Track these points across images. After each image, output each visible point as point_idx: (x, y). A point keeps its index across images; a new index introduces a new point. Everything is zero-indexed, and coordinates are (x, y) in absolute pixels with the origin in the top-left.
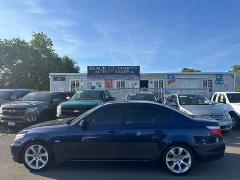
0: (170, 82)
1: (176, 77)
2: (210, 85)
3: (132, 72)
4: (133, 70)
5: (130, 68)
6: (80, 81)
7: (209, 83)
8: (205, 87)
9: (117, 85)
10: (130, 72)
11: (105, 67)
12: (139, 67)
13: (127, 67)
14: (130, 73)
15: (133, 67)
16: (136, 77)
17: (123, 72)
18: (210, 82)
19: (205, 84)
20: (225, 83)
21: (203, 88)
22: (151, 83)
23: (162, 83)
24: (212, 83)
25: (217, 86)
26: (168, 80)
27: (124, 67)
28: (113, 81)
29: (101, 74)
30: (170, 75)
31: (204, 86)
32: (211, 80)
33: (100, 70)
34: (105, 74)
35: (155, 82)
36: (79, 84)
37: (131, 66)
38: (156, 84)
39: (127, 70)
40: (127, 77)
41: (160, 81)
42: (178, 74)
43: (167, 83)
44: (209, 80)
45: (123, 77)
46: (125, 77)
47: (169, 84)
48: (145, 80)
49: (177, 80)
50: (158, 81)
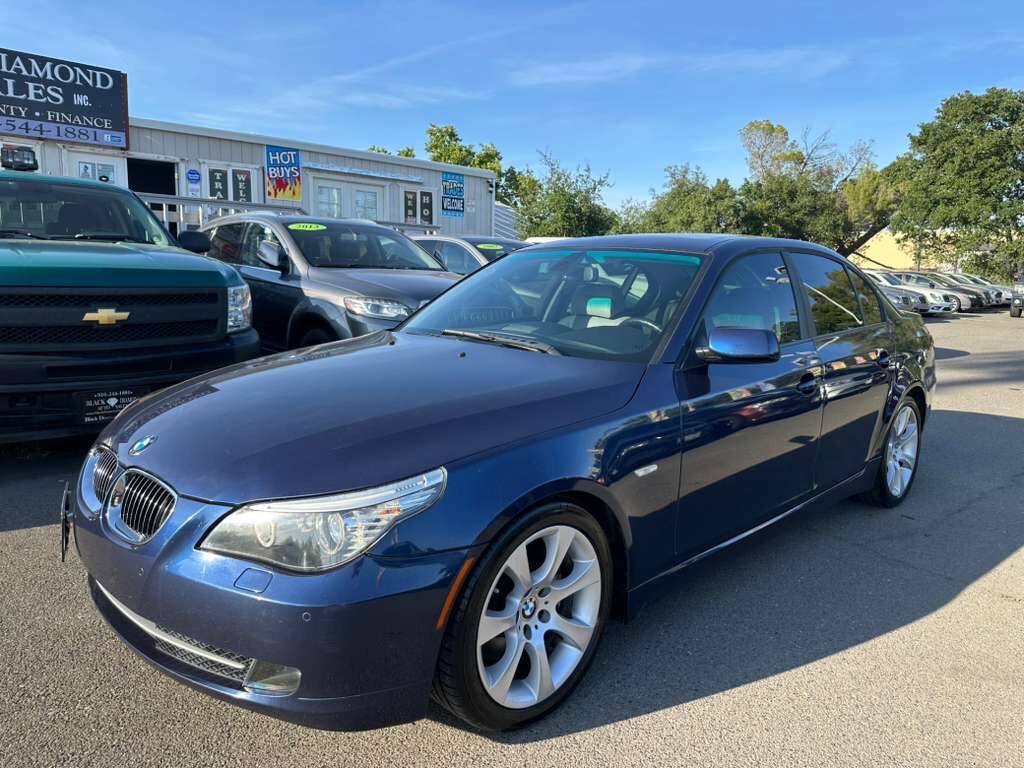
0: (281, 184)
1: (305, 162)
2: (426, 212)
3: (81, 100)
4: (84, 89)
5: (64, 73)
7: (424, 206)
8: (410, 220)
10: (68, 98)
12: (120, 79)
13: (42, 61)
14: (69, 107)
15: (84, 68)
16: (107, 137)
17: (21, 88)
18: (426, 200)
19: (410, 208)
20: (468, 209)
21: (402, 221)
22: (194, 177)
23: (248, 182)
24: (429, 206)
25: (446, 216)
26: (274, 172)
27: (25, 58)
30: (280, 149)
31: (406, 215)
32: (430, 195)
35: (212, 173)
37: (72, 65)
38: (218, 185)
39: (44, 81)
40: (46, 126)
41: (235, 173)
42: (316, 152)
43: (270, 188)
44: (423, 194)
45: (19, 122)
46: (33, 124)
47: (280, 193)
48: (162, 158)
49: (311, 175)
50: (224, 174)
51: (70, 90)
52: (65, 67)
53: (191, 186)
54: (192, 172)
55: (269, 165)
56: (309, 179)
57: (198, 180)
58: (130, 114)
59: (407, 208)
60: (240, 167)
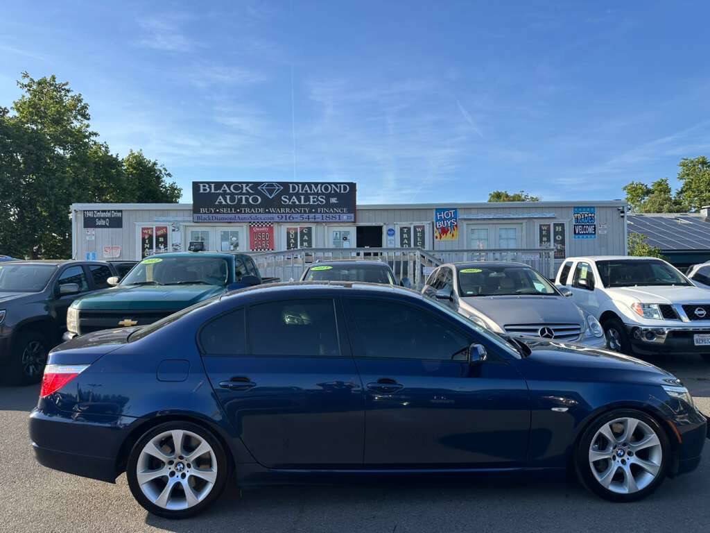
0: (444, 231)
1: (461, 215)
2: (559, 238)
3: (333, 200)
4: (336, 195)
5: (326, 189)
6: (170, 229)
7: (556, 233)
8: (545, 246)
9: (289, 239)
10: (328, 200)
11: (247, 183)
12: (353, 186)
13: (316, 184)
14: (328, 205)
15: (336, 184)
16: (345, 217)
17: (307, 199)
18: (559, 229)
19: (544, 235)
20: (599, 232)
21: (539, 248)
22: (392, 232)
23: (423, 232)
24: (562, 234)
25: (579, 240)
26: (440, 224)
27: (309, 184)
28: (275, 227)
29: (236, 207)
30: (444, 210)
31: (541, 241)
32: (562, 225)
33: (232, 195)
34: (249, 205)
35: (402, 229)
36: (165, 236)
37: (330, 183)
38: (405, 236)
39: (318, 194)
40: (317, 215)
41: (415, 227)
42: (468, 208)
43: (437, 234)
44: (555, 225)
45: (306, 215)
46: (312, 215)
47: (443, 237)
48: (374, 224)
49: (465, 223)
50: (409, 229)
51: (328, 196)
52: (326, 185)
53: (389, 238)
54: (390, 230)
55: (437, 220)
56: (464, 226)
57: (394, 234)
58: (357, 203)
59: (541, 236)
60: (417, 223)
